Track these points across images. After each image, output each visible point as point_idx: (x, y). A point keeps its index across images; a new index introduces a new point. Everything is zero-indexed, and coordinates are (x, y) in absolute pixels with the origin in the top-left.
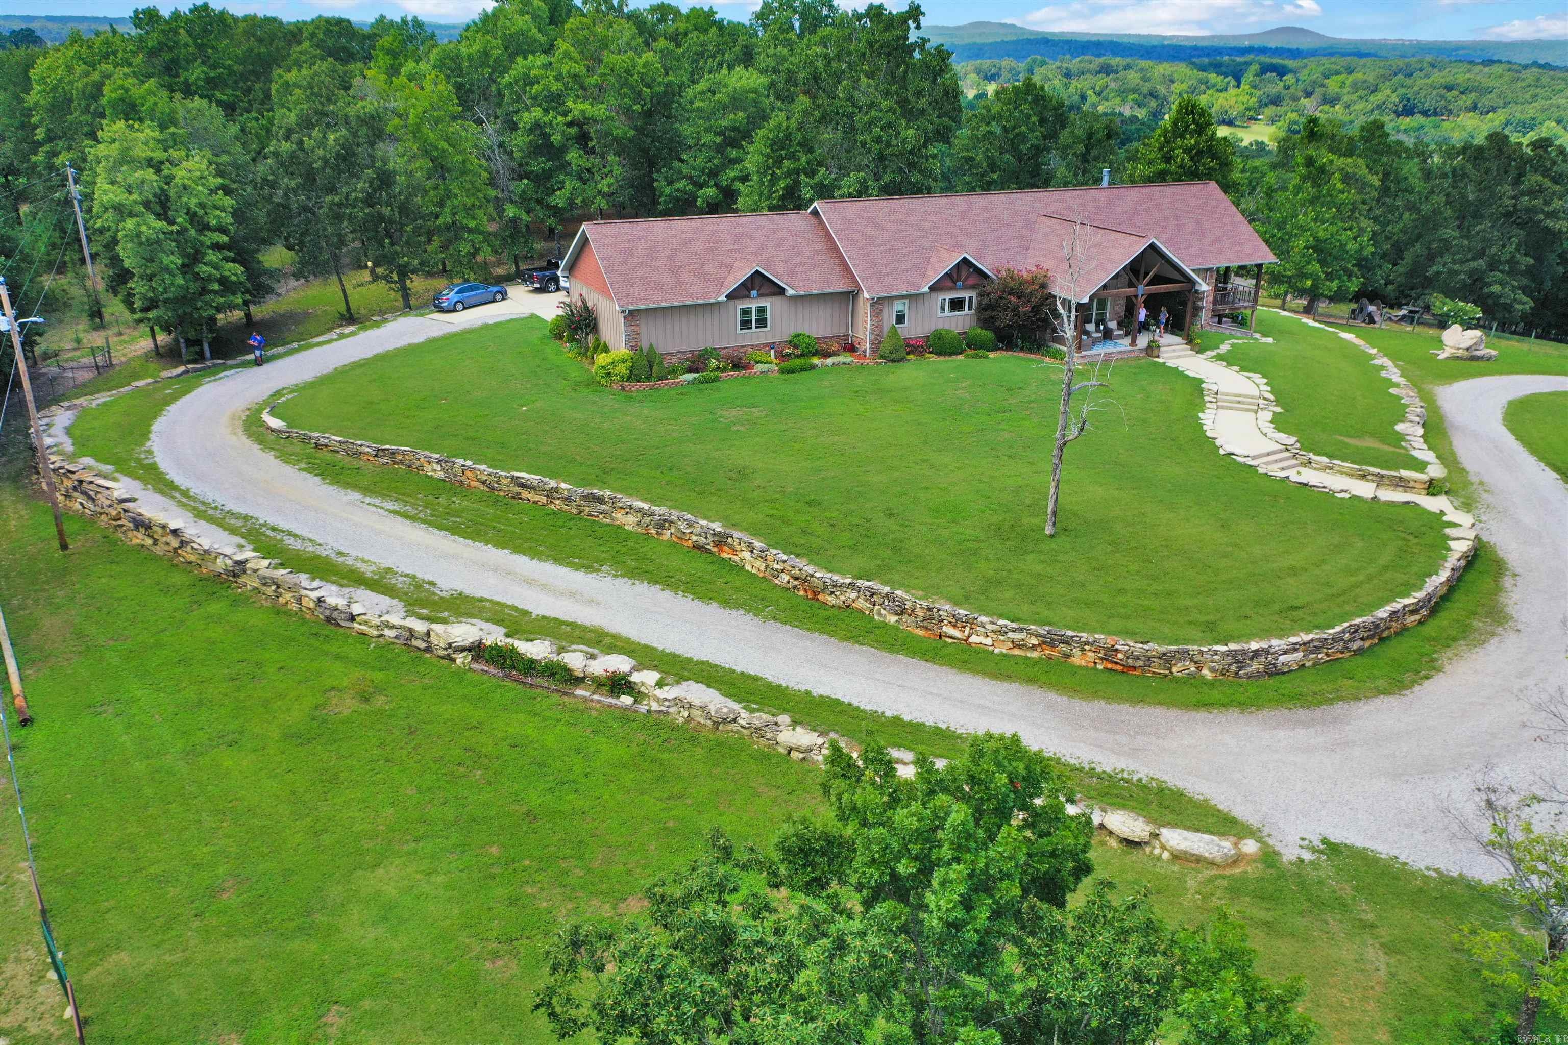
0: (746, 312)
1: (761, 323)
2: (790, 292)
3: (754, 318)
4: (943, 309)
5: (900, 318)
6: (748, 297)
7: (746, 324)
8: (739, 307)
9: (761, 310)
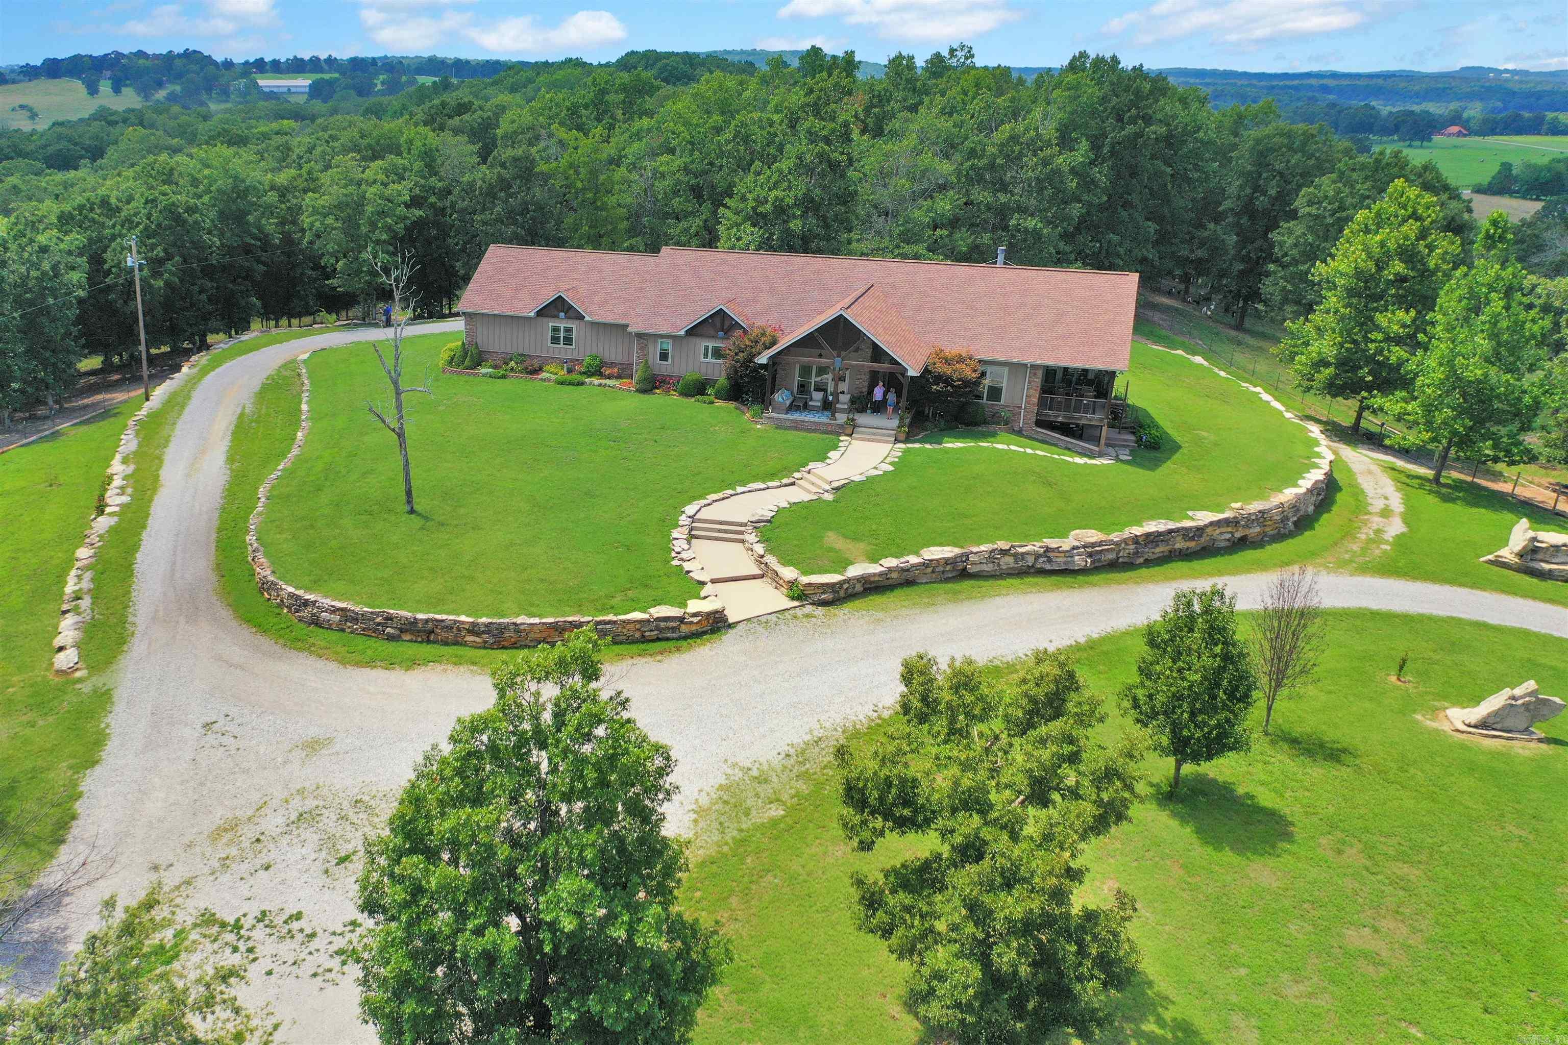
0: (556, 329)
1: (568, 341)
2: (587, 318)
3: (562, 336)
4: (706, 356)
5: (664, 356)
6: (557, 317)
7: (555, 340)
8: (551, 324)
9: (568, 330)
